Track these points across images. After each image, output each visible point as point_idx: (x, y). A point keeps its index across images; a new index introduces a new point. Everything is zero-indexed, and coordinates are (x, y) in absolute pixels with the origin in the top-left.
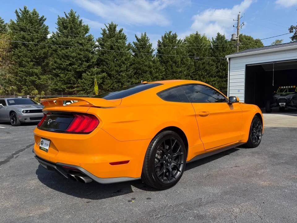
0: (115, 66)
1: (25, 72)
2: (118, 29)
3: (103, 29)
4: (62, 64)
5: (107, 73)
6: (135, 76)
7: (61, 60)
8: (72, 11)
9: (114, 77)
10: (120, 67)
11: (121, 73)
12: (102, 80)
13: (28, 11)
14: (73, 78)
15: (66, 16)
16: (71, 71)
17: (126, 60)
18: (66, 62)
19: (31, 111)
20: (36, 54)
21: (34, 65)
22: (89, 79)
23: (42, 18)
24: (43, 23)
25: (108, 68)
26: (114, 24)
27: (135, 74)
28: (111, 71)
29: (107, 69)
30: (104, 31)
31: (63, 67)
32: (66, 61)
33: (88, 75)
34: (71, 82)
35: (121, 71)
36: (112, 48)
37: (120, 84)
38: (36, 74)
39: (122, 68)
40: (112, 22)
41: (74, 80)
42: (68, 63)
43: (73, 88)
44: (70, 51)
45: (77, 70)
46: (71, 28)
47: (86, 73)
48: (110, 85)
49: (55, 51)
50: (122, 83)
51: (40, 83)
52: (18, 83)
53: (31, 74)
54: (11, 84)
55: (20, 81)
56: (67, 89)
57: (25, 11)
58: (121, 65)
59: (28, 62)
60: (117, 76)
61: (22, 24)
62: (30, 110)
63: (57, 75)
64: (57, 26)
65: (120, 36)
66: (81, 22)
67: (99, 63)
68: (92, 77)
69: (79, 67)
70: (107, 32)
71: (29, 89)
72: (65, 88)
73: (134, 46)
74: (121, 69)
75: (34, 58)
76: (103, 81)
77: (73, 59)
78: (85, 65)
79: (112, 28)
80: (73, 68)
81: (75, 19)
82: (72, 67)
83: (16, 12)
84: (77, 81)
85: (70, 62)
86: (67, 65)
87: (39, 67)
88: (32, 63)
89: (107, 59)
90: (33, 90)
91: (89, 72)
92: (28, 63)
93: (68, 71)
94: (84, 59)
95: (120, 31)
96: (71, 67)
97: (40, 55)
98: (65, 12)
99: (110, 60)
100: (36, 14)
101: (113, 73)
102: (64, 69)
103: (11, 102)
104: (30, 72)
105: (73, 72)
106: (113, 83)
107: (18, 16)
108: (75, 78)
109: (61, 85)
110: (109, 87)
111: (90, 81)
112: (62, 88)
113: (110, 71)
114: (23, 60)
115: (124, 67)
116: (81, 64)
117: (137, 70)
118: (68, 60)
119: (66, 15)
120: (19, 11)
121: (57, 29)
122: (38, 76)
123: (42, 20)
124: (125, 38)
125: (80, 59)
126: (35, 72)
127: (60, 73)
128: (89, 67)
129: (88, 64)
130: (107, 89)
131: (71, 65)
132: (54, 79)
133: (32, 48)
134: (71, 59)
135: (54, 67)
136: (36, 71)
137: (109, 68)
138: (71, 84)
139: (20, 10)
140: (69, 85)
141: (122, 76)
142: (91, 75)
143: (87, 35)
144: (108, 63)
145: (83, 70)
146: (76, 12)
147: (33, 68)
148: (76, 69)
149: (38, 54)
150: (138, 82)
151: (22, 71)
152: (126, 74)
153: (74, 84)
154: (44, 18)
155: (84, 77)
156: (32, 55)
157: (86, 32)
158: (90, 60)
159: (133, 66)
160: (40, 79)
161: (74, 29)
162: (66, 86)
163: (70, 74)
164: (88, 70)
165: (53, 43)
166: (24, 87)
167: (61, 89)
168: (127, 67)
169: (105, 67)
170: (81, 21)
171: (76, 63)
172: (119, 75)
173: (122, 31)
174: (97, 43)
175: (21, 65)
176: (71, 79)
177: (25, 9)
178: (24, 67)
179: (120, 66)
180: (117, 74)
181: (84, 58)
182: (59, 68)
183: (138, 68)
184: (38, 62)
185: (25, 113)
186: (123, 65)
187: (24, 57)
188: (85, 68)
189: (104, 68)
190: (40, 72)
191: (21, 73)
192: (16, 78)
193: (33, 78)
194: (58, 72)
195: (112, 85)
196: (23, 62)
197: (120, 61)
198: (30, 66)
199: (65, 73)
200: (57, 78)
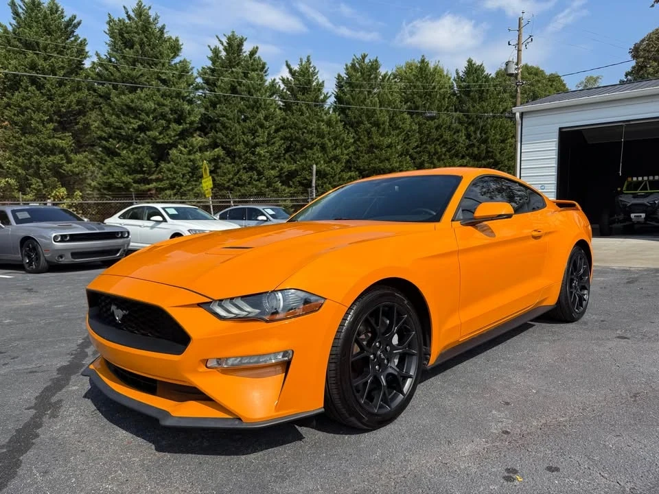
0: (244, 133)
1: (37, 146)
2: (247, 48)
3: (213, 47)
4: (122, 128)
5: (224, 148)
6: (287, 156)
7: (118, 116)
8: (140, 5)
9: (240, 157)
10: (253, 134)
11: (258, 149)
12: (213, 164)
13: (39, 4)
14: (148, 160)
15: (129, 17)
16: (143, 144)
17: (266, 118)
18: (130, 123)
19: (74, 238)
20: (61, 105)
21: (55, 130)
22: (185, 163)
23: (71, 20)
24: (74, 32)
25: (226, 136)
26: (239, 35)
27: (288, 150)
28: (235, 144)
29: (225, 139)
30: (216, 52)
31: (124, 134)
32: (132, 121)
33: (181, 152)
34: (145, 169)
35: (257, 145)
36: (234, 90)
37: (254, 175)
38: (62, 151)
39: (258, 136)
40: (233, 32)
41: (150, 165)
42: (135, 126)
43: (149, 182)
44: (139, 98)
45: (158, 142)
46: (142, 45)
47: (176, 147)
48: (231, 176)
49: (106, 97)
50: (260, 171)
51: (72, 171)
52: (19, 171)
53: (52, 151)
54: (3, 174)
55: (24, 167)
56: (134, 185)
57: (34, 3)
58: (256, 131)
59: (43, 123)
60: (248, 155)
61: (30, 35)
62: (71, 235)
63: (111, 153)
64: (108, 39)
65: (252, 65)
66: (162, 30)
67: (206, 125)
68: (192, 157)
69: (162, 136)
70: (223, 54)
71: (45, 186)
72: (129, 183)
73: (282, 86)
74: (257, 140)
75: (56, 113)
76: (217, 167)
77: (148, 116)
78: (174, 130)
79: (234, 46)
80: (149, 137)
81: (149, 23)
82: (145, 134)
83: (13, 5)
84: (157, 166)
85: (140, 123)
86: (134, 129)
87: (67, 134)
88: (51, 126)
89: (223, 116)
90: (55, 187)
91: (185, 147)
92: (43, 125)
93: (137, 142)
94: (171, 117)
95: (253, 53)
96: (143, 134)
97: (69, 106)
98: (124, 7)
99: (231, 119)
100: (57, 11)
101: (238, 148)
102: (128, 139)
103: (21, 216)
104: (47, 145)
105: (148, 147)
106: (238, 171)
108: (152, 159)
109: (122, 176)
110: (230, 180)
111: (186, 166)
112: (123, 182)
113: (233, 145)
114: (32, 118)
115: (262, 136)
116: (168, 128)
117: (291, 143)
118: (136, 117)
119: (127, 13)
121: (109, 46)
122: (66, 154)
123: (72, 25)
124: (263, 68)
125: (163, 116)
126: (59, 147)
127: (118, 148)
128: (183, 135)
129: (181, 127)
130: (224, 184)
131: (142, 129)
132: (106, 161)
133: (53, 91)
134: (143, 116)
135: (104, 134)
136: (61, 143)
137: (230, 137)
138: (144, 172)
140: (139, 176)
141: (259, 155)
142: (189, 153)
143: (177, 60)
144: (226, 124)
145: (171, 142)
146: (150, 8)
147: (54, 137)
148: (155, 138)
149: (65, 105)
150: (294, 168)
151: (30, 143)
152: (267, 152)
153: (150, 173)
154: (75, 21)
155: (174, 158)
156: (52, 105)
157: (176, 55)
158: (186, 117)
159: (282, 133)
160: (69, 161)
161: (147, 47)
162: (132, 177)
163: (144, 151)
164: (180, 141)
166: (33, 181)
167: (122, 185)
168: (269, 134)
169: (220, 135)
170: (163, 27)
171: (155, 125)
172: (253, 153)
173: (256, 52)
174: (199, 80)
175: (25, 129)
176: (143, 162)
178: (34, 132)
179: (253, 132)
180: (247, 153)
181: (171, 114)
182: (120, 138)
183: (294, 137)
184: (65, 122)
185: (60, 242)
186: (260, 131)
187: (34, 112)
188: (174, 136)
189: (217, 138)
190: (71, 146)
191: (29, 147)
192: (17, 161)
193: (56, 159)
194: (116, 144)
195: (235, 175)
196: (32, 122)
197: (254, 121)
198: (48, 132)
199: (132, 148)
200: (112, 159)
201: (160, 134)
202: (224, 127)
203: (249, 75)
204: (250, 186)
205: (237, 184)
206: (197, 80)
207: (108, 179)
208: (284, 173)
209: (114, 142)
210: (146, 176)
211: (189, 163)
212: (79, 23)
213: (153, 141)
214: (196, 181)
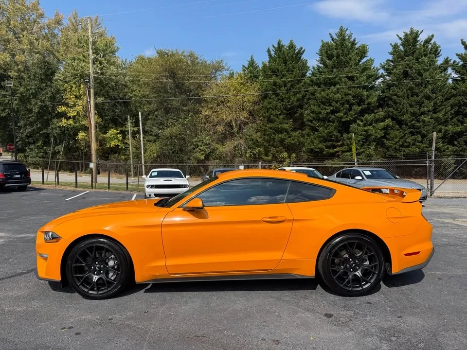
0: (411, 106)
1: (274, 129)
2: (422, 38)
3: (393, 44)
4: (320, 113)
5: (393, 119)
6: (455, 120)
7: (319, 107)
8: (341, 30)
9: (407, 125)
10: (420, 106)
11: (422, 117)
12: (383, 131)
13: (283, 46)
14: (336, 133)
15: (333, 39)
16: (333, 122)
17: (433, 91)
18: (326, 109)
20: (287, 104)
21: (284, 119)
22: (361, 133)
23: (300, 51)
24: (301, 57)
25: (397, 110)
26: (415, 29)
27: (457, 113)
28: (403, 115)
29: (395, 112)
30: (395, 47)
31: (321, 117)
32: (327, 107)
33: (359, 125)
34: (333, 139)
35: (423, 113)
36: (406, 75)
37: (418, 137)
38: (286, 131)
39: (423, 107)
40: (412, 28)
41: (337, 136)
42: (329, 111)
43: (334, 147)
44: (332, 92)
45: (343, 120)
46: (338, 56)
47: (356, 122)
48: (397, 140)
49: (313, 94)
50: (424, 134)
51: (290, 143)
52: (265, 144)
53: (280, 131)
54: (258, 146)
55: (269, 141)
56: (326, 150)
57: (279, 47)
58: (423, 103)
59: (277, 116)
60: (413, 122)
61: (274, 66)
63: (314, 130)
64: (318, 58)
65: (424, 51)
66: (353, 44)
67: (382, 102)
68: (366, 128)
69: (346, 115)
70: (401, 48)
71: (277, 152)
72: (323, 148)
73: (458, 60)
74: (422, 110)
75: (285, 109)
76: (386, 134)
77: (337, 103)
78: (355, 110)
79: (411, 40)
80: (337, 117)
81: (345, 40)
82: (335, 116)
83: (269, 51)
84: (342, 136)
85: (332, 108)
86: (327, 113)
87: (290, 120)
88: (281, 117)
89: (395, 95)
90: (283, 152)
91: (362, 121)
92: (278, 117)
93: (329, 121)
94: (354, 101)
95: (428, 41)
96: (333, 116)
97: (292, 104)
98: (330, 34)
99: (401, 97)
100: (292, 47)
101: (405, 117)
102: (324, 120)
104: (279, 128)
105: (336, 124)
106: (405, 135)
107: (270, 55)
108: (339, 132)
109: (319, 144)
110: (396, 143)
111: (361, 135)
112: (319, 148)
113: (401, 116)
114: (272, 114)
115: (429, 105)
116: (350, 110)
117: (460, 107)
118: (330, 105)
119: (331, 37)
120: (271, 48)
121: (318, 61)
122: (288, 133)
123: (300, 53)
124: (436, 50)
125: (348, 102)
126: (284, 129)
127: (318, 126)
128: (362, 113)
129: (360, 107)
130: (391, 146)
131: (333, 112)
132: (311, 135)
133: (284, 96)
134: (334, 104)
135: (310, 118)
136: (286, 126)
137: (399, 110)
138: (333, 141)
139: (273, 46)
140: (329, 144)
141: (424, 121)
142: (365, 125)
143: (364, 60)
144: (397, 101)
145: (352, 119)
146: (347, 29)
147: (283, 123)
148: (341, 118)
149: (290, 103)
150: (459, 130)
151: (271, 128)
152: (431, 118)
153: (338, 141)
154: (302, 51)
155: (353, 130)
156: (283, 105)
157: (362, 57)
158: (365, 100)
159: (452, 101)
160: (290, 136)
161: (341, 57)
162: (325, 144)
163: (332, 127)
164: (359, 117)
165: (311, 83)
166: (271, 149)
167: (318, 150)
168: (435, 104)
169: (391, 109)
170: (354, 40)
171: (342, 109)
172: (419, 121)
173: (431, 40)
174: (381, 71)
175: (270, 121)
176: (332, 134)
177: (279, 44)
179: (420, 104)
180: (413, 120)
181: (353, 100)
182: (319, 120)
183: (462, 103)
184: (290, 113)
186: (426, 102)
187: (273, 110)
188: (354, 115)
189: (390, 112)
190: (291, 127)
191: (270, 130)
192: (264, 138)
193: (282, 136)
194: (316, 124)
195: (402, 138)
196: (272, 116)
197: (421, 95)
198: (280, 121)
199: (326, 125)
200: (314, 134)
201: (344, 114)
202: (396, 103)
203: (420, 60)
204: (413, 147)
205: (402, 146)
206: (379, 71)
207: (310, 146)
208: (449, 134)
209: (316, 123)
210: (334, 143)
211: (363, 133)
212: (304, 51)
213: (339, 119)
214: (368, 145)
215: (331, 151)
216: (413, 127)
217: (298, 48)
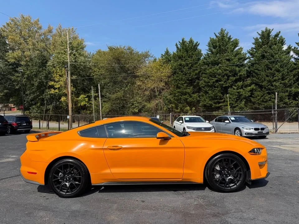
0: (267, 76)
1: (181, 93)
2: (273, 34)
4: (209, 82)
5: (256, 84)
6: (296, 84)
7: (208, 78)
8: (222, 30)
9: (265, 88)
10: (273, 76)
11: (274, 83)
12: (250, 93)
13: (185, 42)
14: (219, 94)
15: (216, 36)
16: (218, 88)
17: (281, 67)
20: (189, 77)
21: (187, 86)
23: (196, 44)
24: (197, 48)
26: (269, 28)
28: (263, 82)
29: (257, 80)
30: (256, 39)
31: (210, 84)
32: (213, 79)
33: (234, 89)
34: (218, 98)
35: (275, 81)
36: (263, 57)
37: (272, 96)
38: (189, 94)
39: (275, 77)
40: (266, 28)
41: (220, 96)
42: (214, 81)
43: (219, 103)
44: (216, 69)
45: (223, 86)
46: (220, 47)
47: (232, 87)
48: (259, 98)
49: (205, 71)
51: (191, 101)
52: (175, 102)
53: (185, 94)
54: (171, 103)
55: (177, 100)
56: (214, 105)
57: (183, 42)
58: (275, 74)
59: (182, 84)
61: (180, 54)
63: (206, 92)
64: (207, 48)
65: (275, 41)
66: (229, 38)
67: (249, 74)
68: (238, 91)
69: (225, 83)
70: (260, 40)
71: (183, 106)
72: (212, 104)
74: (275, 78)
75: (188, 80)
76: (252, 94)
77: (219, 76)
78: (231, 80)
79: (266, 35)
80: (220, 84)
81: (224, 36)
83: (176, 45)
84: (223, 96)
85: (216, 79)
87: (191, 87)
88: (185, 85)
89: (257, 69)
90: (187, 107)
91: (236, 86)
93: (215, 87)
94: (230, 74)
96: (217, 84)
98: (214, 33)
99: (261, 70)
100: (191, 42)
101: (263, 84)
102: (211, 86)
104: (184, 92)
105: (219, 89)
106: (264, 95)
107: (177, 48)
108: (222, 93)
109: (209, 101)
110: (259, 100)
111: (235, 95)
112: (209, 104)
113: (261, 82)
114: (179, 83)
115: (279, 76)
116: (228, 79)
118: (215, 77)
119: (216, 35)
120: (178, 44)
121: (208, 50)
123: (197, 45)
124: (282, 41)
125: (226, 75)
126: (187, 92)
127: (208, 90)
128: (236, 81)
129: (235, 78)
130: (256, 102)
131: (217, 81)
132: (204, 96)
133: (186, 72)
134: (217, 76)
135: (203, 86)
136: (188, 91)
137: (260, 79)
139: (179, 42)
140: (216, 101)
141: (275, 86)
142: (237, 89)
143: (237, 48)
144: (258, 73)
145: (229, 85)
146: (225, 30)
147: (186, 89)
149: (191, 76)
151: (179, 92)
152: (280, 84)
153: (221, 99)
154: (197, 44)
155: (230, 92)
156: (186, 77)
158: (237, 73)
159: (294, 72)
160: (191, 97)
161: (222, 47)
162: (213, 101)
163: (217, 90)
164: (234, 84)
165: (204, 64)
166: (179, 105)
167: (209, 105)
168: (283, 74)
169: (254, 79)
170: (230, 36)
171: (223, 79)
172: (272, 85)
173: (278, 35)
175: (178, 87)
176: (217, 95)
177: (183, 40)
178: (179, 88)
179: (273, 75)
180: (269, 85)
181: (230, 73)
182: (209, 86)
184: (191, 82)
186: (277, 73)
187: (180, 81)
188: (231, 82)
189: (254, 80)
190: (192, 91)
191: (178, 93)
192: (175, 98)
193: (186, 97)
194: (207, 89)
195: (262, 96)
196: (179, 84)
197: (273, 69)
198: (184, 87)
199: (213, 89)
200: (206, 95)
201: (224, 82)
202: (257, 74)
203: (272, 47)
204: (270, 102)
205: (263, 101)
206: (247, 55)
207: (204, 103)
208: (292, 93)
210: (219, 100)
211: (236, 94)
212: (199, 44)
213: (221, 86)
214: (240, 101)
215: (217, 105)
216: (269, 89)
217: (195, 42)
